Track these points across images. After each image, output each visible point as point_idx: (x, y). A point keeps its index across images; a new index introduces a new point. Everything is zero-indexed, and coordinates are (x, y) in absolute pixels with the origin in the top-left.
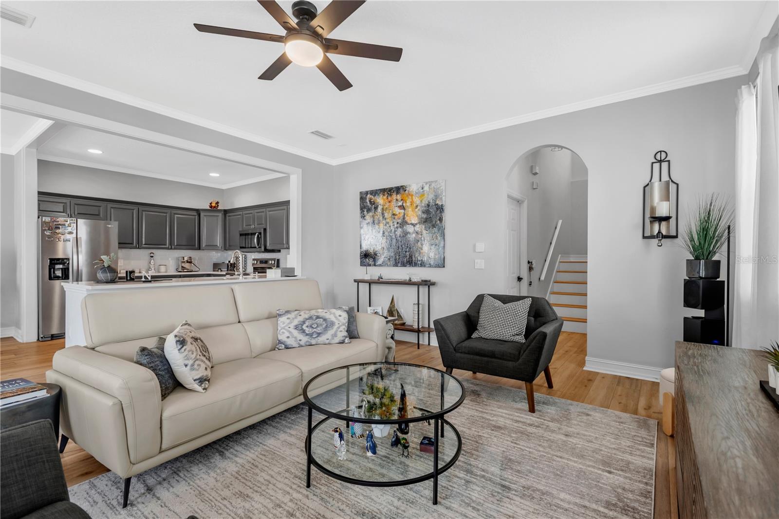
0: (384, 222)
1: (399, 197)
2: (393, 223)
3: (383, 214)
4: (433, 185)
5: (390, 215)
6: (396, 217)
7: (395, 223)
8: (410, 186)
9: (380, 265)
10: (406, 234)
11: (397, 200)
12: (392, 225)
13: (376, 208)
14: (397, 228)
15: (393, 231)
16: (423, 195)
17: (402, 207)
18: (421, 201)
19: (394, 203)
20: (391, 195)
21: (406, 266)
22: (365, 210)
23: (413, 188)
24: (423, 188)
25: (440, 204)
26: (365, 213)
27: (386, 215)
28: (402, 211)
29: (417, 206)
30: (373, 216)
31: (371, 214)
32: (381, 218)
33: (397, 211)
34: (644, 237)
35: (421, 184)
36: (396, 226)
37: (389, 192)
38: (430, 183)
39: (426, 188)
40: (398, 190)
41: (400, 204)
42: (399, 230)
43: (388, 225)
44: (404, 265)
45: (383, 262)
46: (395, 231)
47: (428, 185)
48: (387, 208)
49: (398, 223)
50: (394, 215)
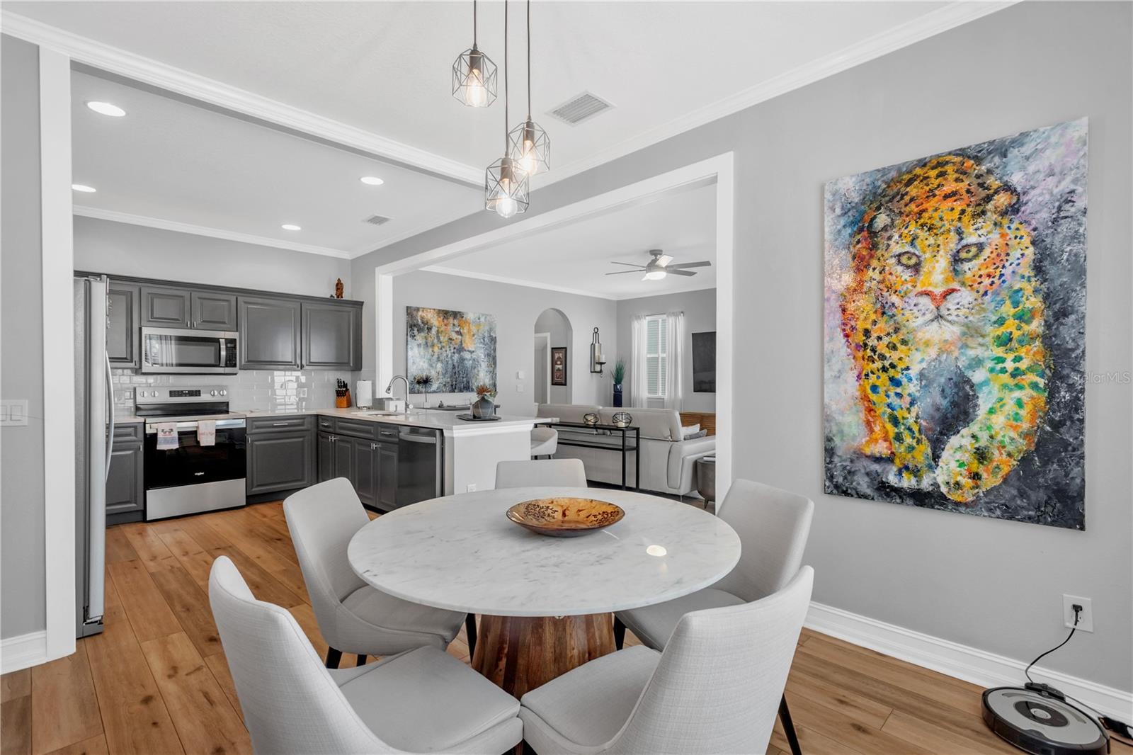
0: (440, 345)
1: (456, 322)
2: (450, 347)
3: (438, 337)
4: (488, 318)
5: (446, 339)
6: (453, 342)
7: (452, 348)
8: (467, 313)
9: (434, 392)
10: (462, 360)
11: (454, 325)
12: (448, 349)
13: (429, 329)
14: (454, 353)
15: (450, 355)
16: (480, 325)
17: (459, 333)
18: (478, 331)
19: (450, 327)
20: (447, 319)
21: (462, 392)
22: (416, 329)
23: (470, 316)
24: (479, 319)
25: (494, 336)
26: (416, 332)
27: (442, 338)
28: (460, 337)
29: (474, 335)
30: (426, 338)
31: (422, 334)
32: (436, 341)
33: (454, 336)
34: (591, 372)
35: (477, 315)
36: (452, 351)
37: (445, 314)
38: (486, 316)
39: (482, 319)
40: (456, 315)
41: (457, 329)
42: (456, 356)
43: (444, 350)
44: (461, 391)
45: (438, 388)
46: (452, 356)
47: (484, 317)
48: (442, 331)
49: (455, 348)
50: (451, 339)
